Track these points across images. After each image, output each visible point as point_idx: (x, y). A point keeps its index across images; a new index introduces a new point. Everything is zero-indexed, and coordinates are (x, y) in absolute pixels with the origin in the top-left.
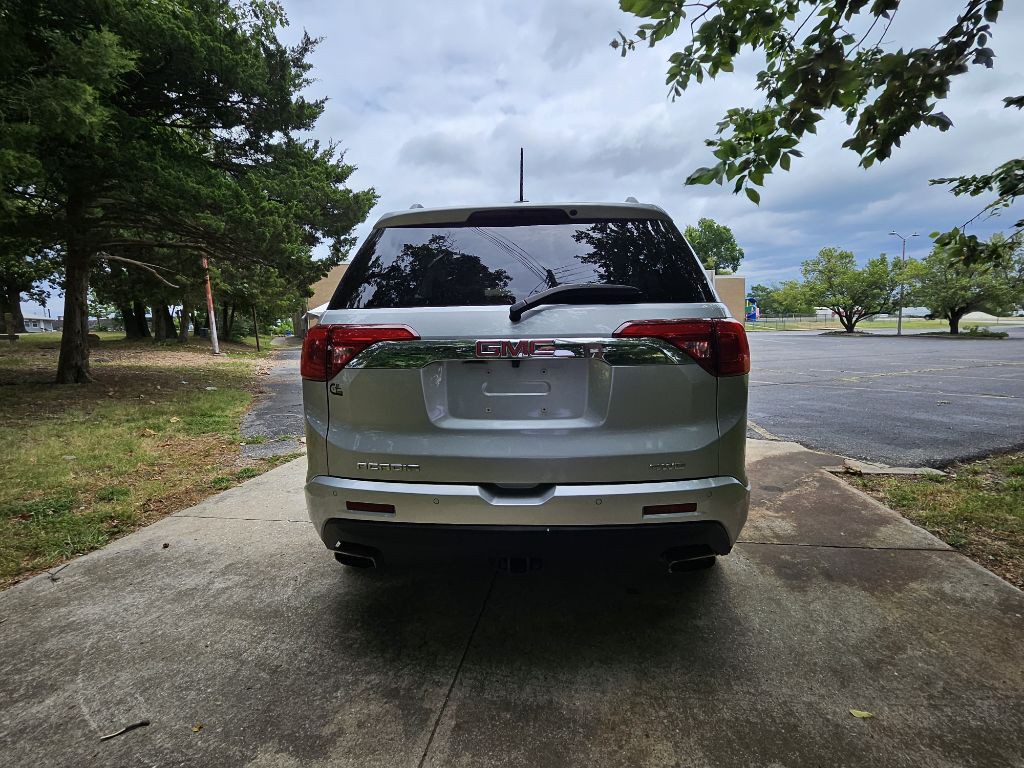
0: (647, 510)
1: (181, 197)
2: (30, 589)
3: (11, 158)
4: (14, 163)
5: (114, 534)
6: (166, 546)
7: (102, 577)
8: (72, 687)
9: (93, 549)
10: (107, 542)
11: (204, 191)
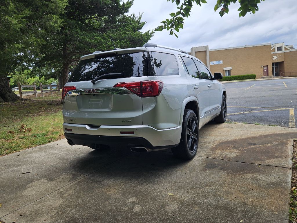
0: (122, 133)
1: (86, 44)
2: (28, 150)
3: (39, 41)
4: (40, 42)
5: (49, 142)
6: (57, 145)
7: (41, 149)
8: (23, 166)
9: (44, 144)
10: (47, 143)
11: (92, 41)
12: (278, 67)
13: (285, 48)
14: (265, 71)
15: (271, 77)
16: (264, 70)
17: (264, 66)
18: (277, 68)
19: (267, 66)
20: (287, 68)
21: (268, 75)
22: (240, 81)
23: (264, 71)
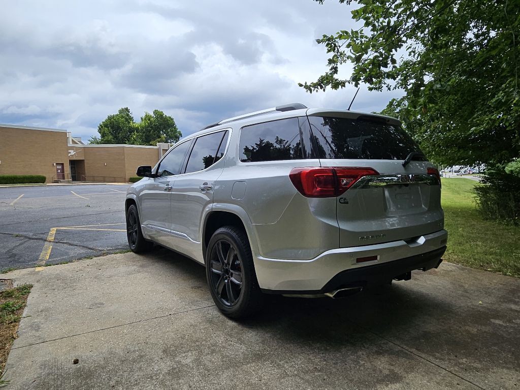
6: (76, 362)
12: (74, 167)
13: (72, 140)
14: (59, 171)
15: (69, 182)
16: (58, 169)
17: (57, 164)
18: (73, 169)
19: (62, 164)
20: (88, 169)
21: (64, 179)
22: (27, 185)
23: (57, 171)
